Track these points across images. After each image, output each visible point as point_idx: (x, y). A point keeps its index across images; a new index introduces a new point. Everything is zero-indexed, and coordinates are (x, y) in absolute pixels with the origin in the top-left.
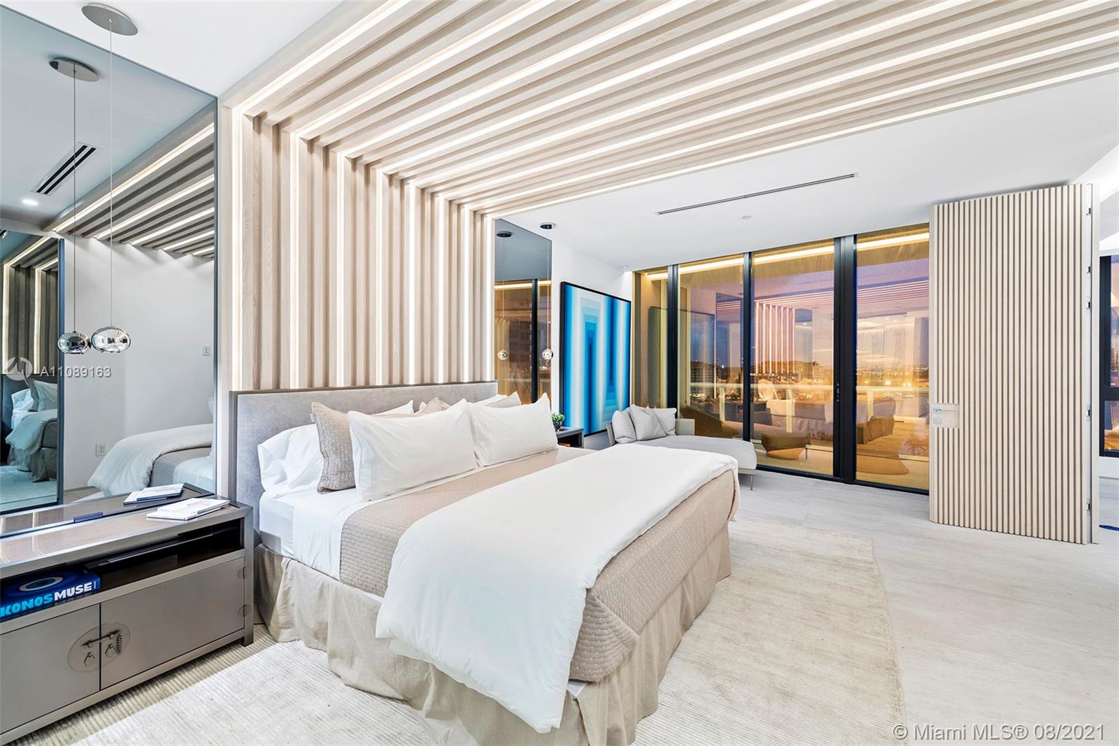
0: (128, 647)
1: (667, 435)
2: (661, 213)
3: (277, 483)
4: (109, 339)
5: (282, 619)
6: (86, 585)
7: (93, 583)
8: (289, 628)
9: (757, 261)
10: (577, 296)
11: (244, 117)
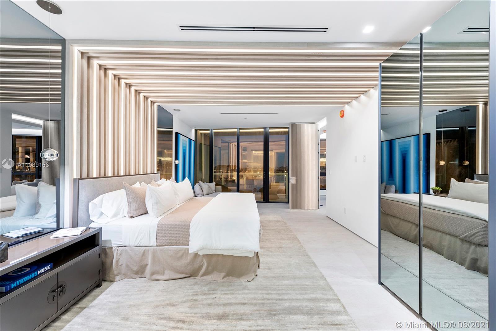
0: (67, 290)
1: (213, 192)
2: (221, 113)
3: (98, 219)
4: (51, 154)
5: (115, 272)
6: (48, 266)
7: (50, 266)
8: (119, 275)
9: (241, 131)
10: (181, 138)
11: (78, 51)
